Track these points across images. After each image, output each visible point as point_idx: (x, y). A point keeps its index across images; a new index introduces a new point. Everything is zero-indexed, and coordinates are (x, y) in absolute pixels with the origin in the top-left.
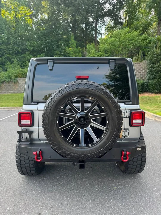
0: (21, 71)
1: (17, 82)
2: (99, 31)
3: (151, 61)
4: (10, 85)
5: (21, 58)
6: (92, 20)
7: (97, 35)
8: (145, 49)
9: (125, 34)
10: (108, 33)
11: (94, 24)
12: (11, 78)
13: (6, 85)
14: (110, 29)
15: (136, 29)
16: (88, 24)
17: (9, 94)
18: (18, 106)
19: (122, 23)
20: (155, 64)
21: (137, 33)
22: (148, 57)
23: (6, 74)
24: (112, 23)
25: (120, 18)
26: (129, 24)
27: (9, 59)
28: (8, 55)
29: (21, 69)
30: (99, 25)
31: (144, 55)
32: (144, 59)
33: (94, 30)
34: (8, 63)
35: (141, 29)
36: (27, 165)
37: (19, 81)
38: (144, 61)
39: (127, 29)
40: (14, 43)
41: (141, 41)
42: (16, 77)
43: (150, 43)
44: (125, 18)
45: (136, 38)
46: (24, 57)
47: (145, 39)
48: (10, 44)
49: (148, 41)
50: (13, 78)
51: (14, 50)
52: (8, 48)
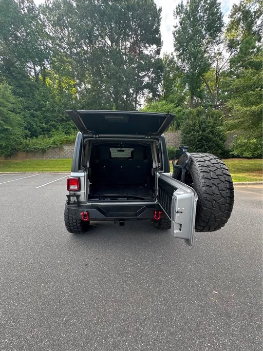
0: (66, 138)
1: (61, 148)
2: (139, 102)
3: (184, 131)
4: (55, 151)
5: (66, 125)
6: (132, 92)
7: (137, 105)
8: (179, 120)
9: (162, 106)
10: (147, 104)
11: (135, 96)
12: (56, 145)
13: (51, 151)
14: (149, 100)
15: (172, 102)
16: (128, 95)
17: (55, 159)
18: (63, 171)
19: (159, 96)
20: (187, 133)
21: (172, 105)
22: (182, 128)
23: (52, 140)
24: (151, 95)
25: (158, 91)
26: (166, 97)
27: (54, 126)
28: (53, 122)
29: (66, 136)
30: (139, 96)
31: (178, 126)
32: (179, 129)
33: (134, 101)
34: (53, 130)
35: (176, 102)
36: (74, 224)
37: (64, 147)
38: (179, 131)
39: (164, 102)
40: (59, 111)
41: (176, 113)
42: (61, 144)
43: (183, 115)
44: (162, 91)
45: (172, 110)
46: (69, 124)
47: (180, 111)
48: (55, 111)
49: (182, 113)
50: (58, 144)
51: (59, 118)
52: (52, 116)
